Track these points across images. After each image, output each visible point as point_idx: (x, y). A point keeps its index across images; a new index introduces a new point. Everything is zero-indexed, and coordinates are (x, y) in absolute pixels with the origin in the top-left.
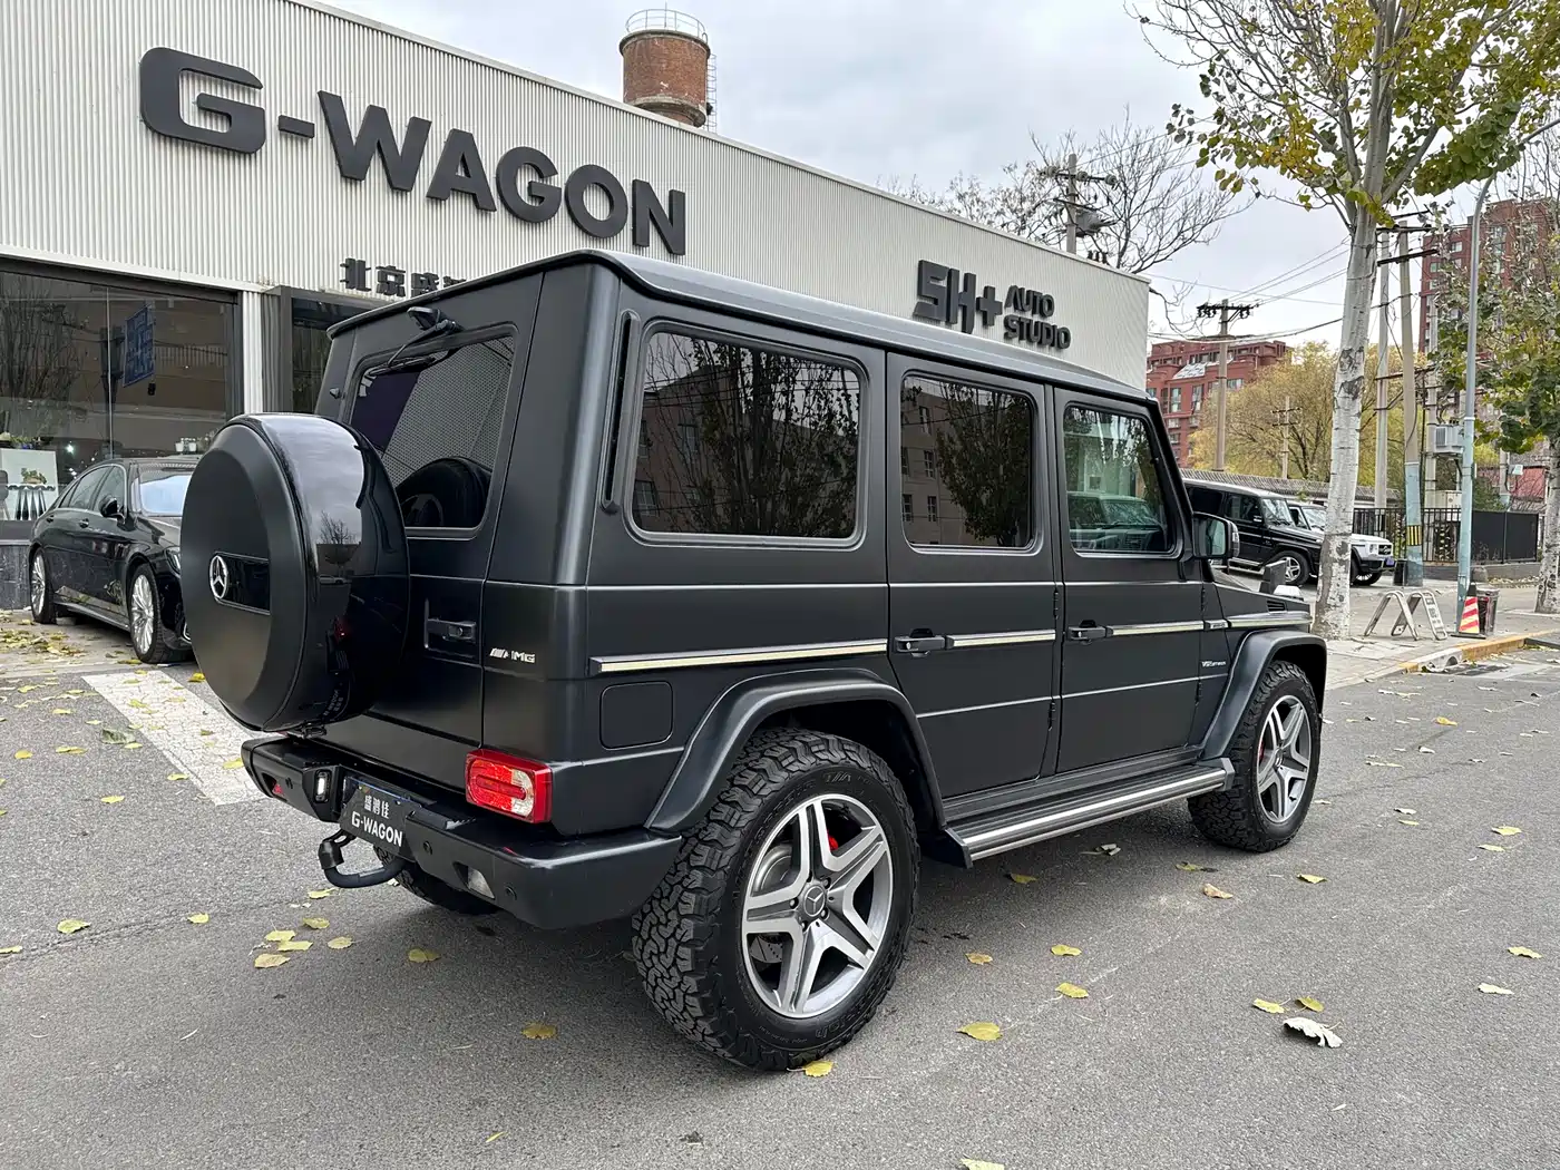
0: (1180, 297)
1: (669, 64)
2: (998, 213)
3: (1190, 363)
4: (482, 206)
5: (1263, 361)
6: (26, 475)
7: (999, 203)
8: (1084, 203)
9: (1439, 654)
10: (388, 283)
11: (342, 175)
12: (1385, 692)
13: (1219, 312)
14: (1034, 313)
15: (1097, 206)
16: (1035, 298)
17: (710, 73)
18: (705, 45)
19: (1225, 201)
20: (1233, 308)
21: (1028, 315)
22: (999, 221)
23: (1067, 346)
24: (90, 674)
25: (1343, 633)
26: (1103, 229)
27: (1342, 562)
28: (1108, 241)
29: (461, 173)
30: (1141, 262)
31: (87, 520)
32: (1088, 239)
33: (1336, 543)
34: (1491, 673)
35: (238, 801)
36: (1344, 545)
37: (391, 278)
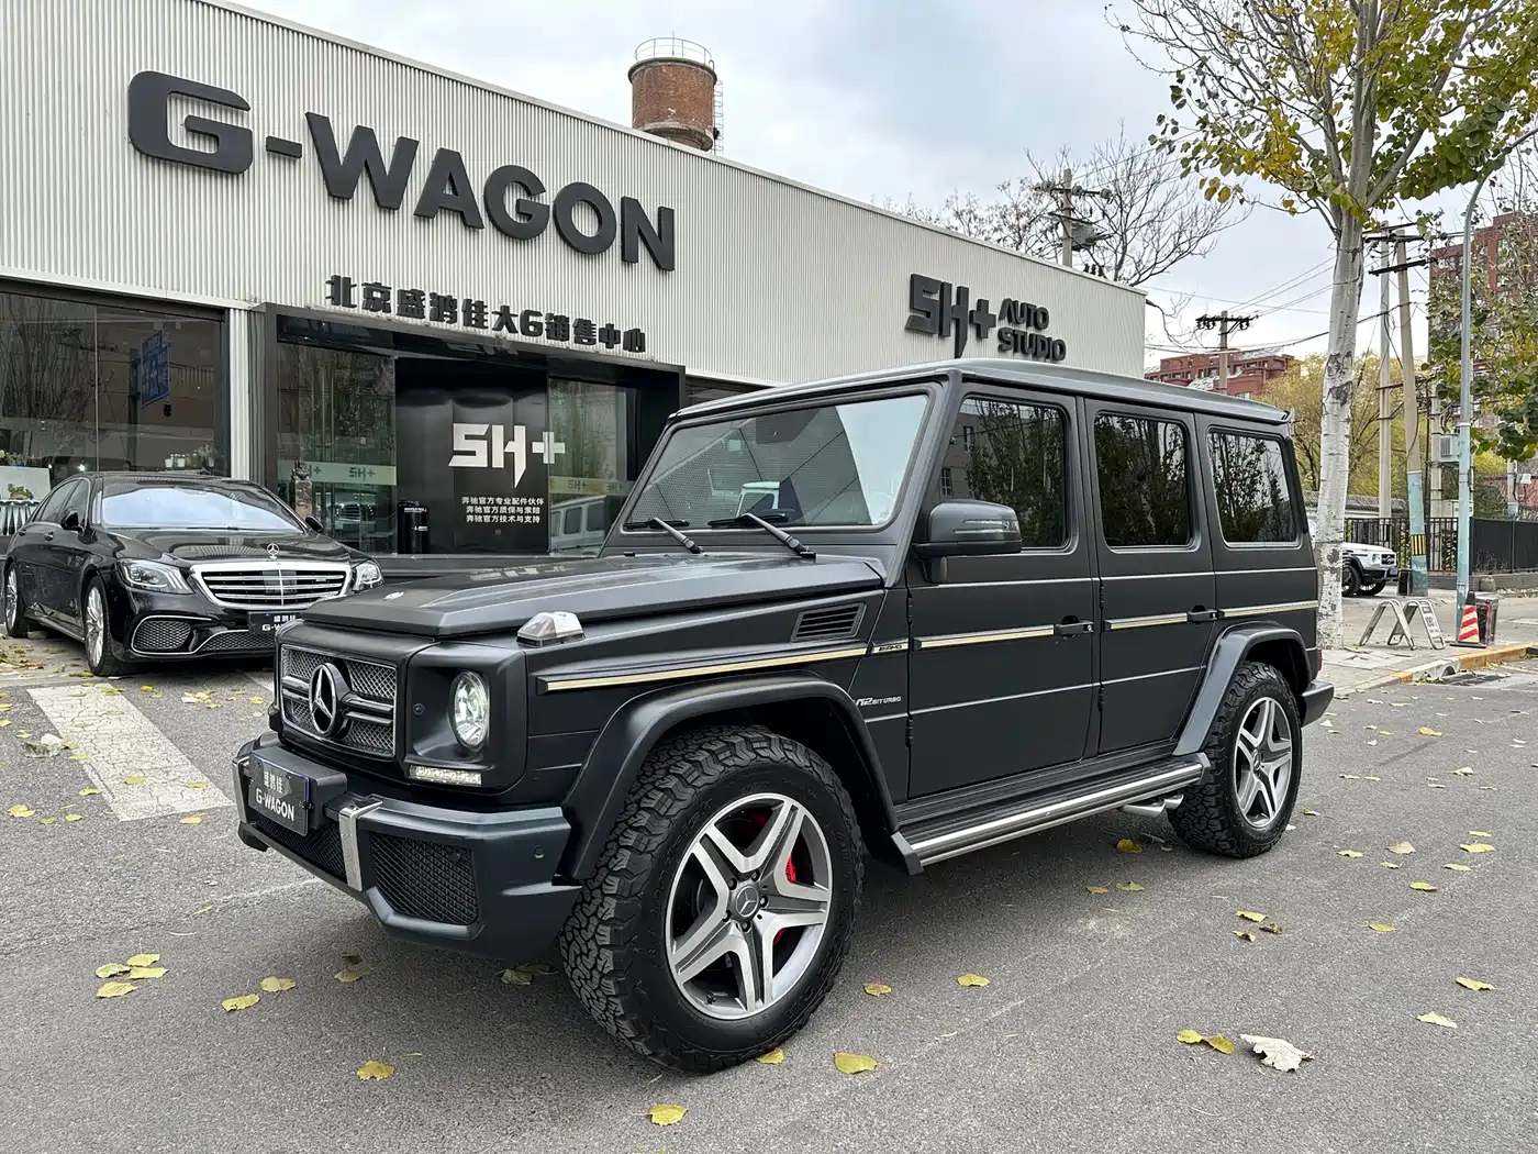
0: (1177, 309)
1: (676, 90)
2: (996, 230)
3: (1199, 377)
4: (470, 223)
5: (1272, 374)
6: (13, 491)
7: (996, 219)
8: (1080, 217)
9: (1435, 664)
10: (374, 299)
11: (330, 194)
12: (1374, 702)
13: (1218, 323)
14: (1028, 325)
15: (1092, 220)
16: (1029, 310)
17: (716, 98)
18: (712, 72)
19: (1221, 213)
20: (1232, 320)
21: (1022, 328)
22: (997, 236)
23: (1063, 359)
24: (36, 687)
25: (1337, 643)
26: (1099, 242)
27: (1333, 570)
28: (1105, 255)
29: (448, 191)
30: (1138, 276)
31: (52, 533)
32: (1084, 253)
33: (1327, 551)
34: (1491, 683)
35: (144, 817)
36: (1335, 553)
37: (377, 295)
